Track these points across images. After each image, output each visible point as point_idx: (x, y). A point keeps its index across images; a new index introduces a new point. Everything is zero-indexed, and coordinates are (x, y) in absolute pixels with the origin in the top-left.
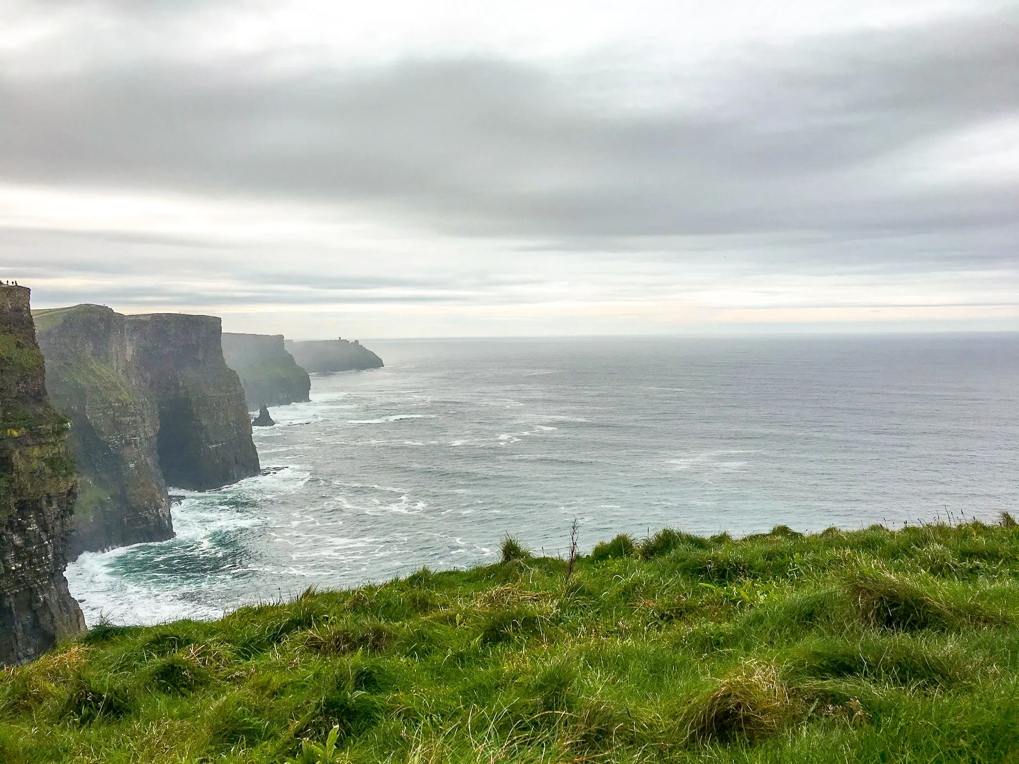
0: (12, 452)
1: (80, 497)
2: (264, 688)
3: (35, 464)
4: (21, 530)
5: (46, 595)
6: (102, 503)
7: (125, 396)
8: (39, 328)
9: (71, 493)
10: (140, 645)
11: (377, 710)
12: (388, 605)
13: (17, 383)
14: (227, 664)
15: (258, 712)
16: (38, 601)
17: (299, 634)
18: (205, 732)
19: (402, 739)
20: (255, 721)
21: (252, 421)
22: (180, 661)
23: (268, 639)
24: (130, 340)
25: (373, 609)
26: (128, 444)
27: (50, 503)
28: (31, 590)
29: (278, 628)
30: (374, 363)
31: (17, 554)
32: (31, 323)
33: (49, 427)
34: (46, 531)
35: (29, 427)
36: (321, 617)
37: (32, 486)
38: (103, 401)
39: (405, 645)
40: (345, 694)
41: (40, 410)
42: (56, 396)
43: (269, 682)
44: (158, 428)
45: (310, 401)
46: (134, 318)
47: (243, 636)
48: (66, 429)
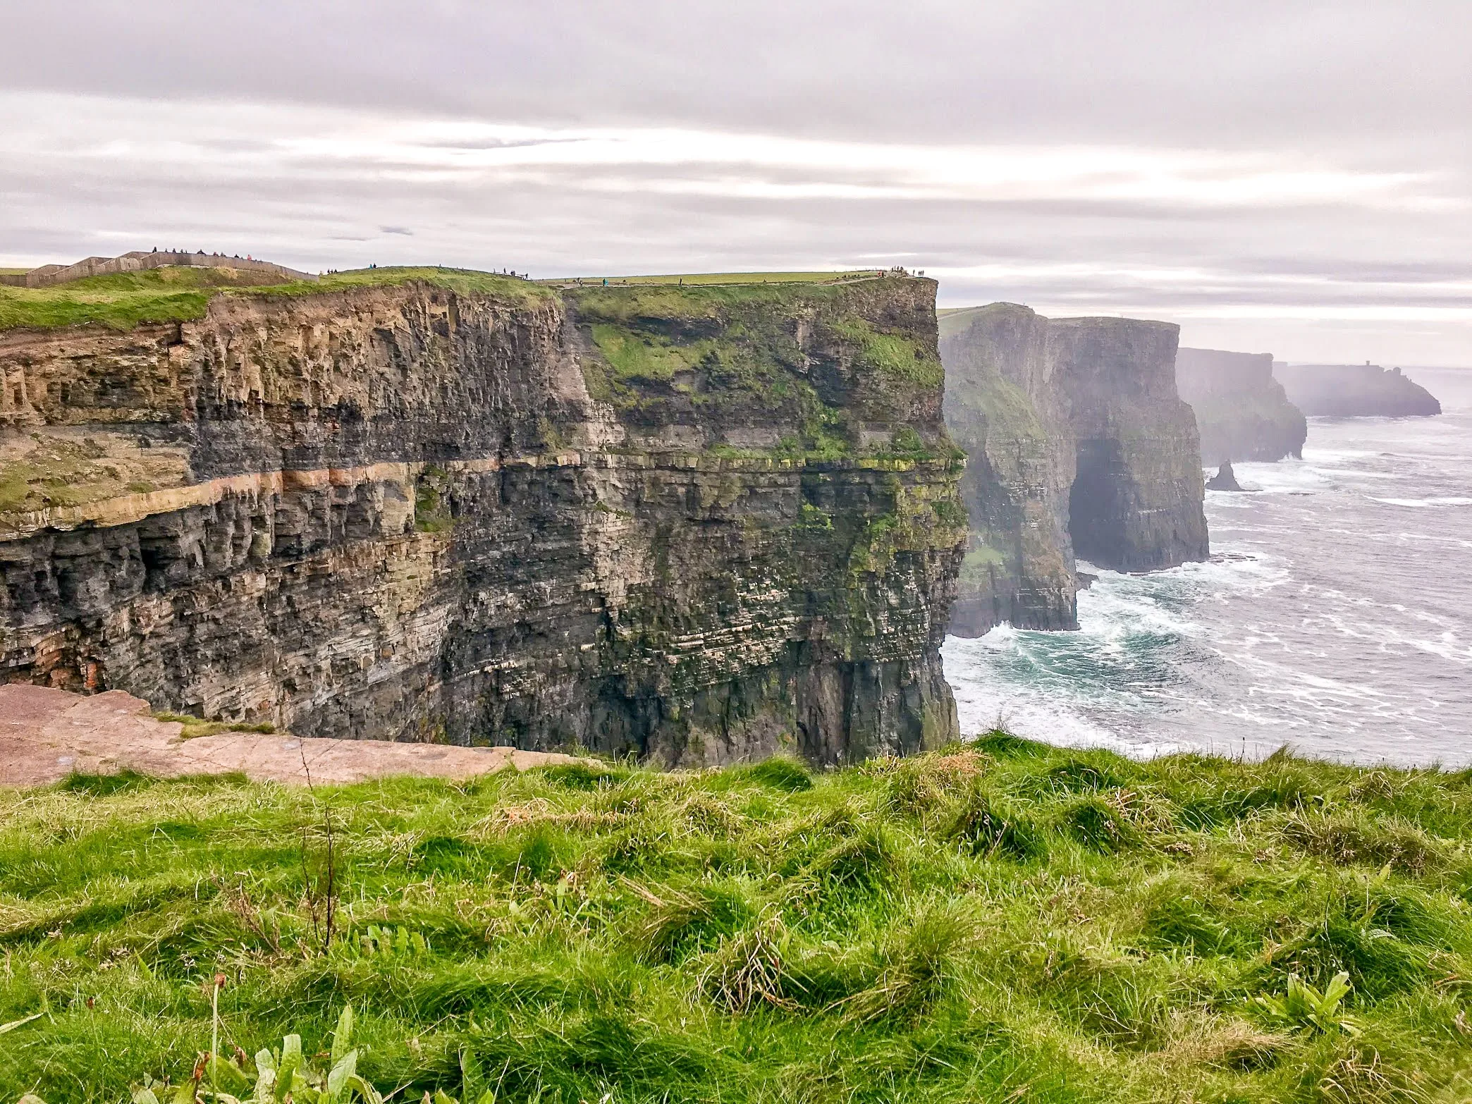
0: (898, 488)
1: (968, 557)
2: (1219, 877)
3: (921, 507)
4: (898, 587)
5: (918, 672)
6: (991, 568)
7: (1035, 431)
8: (943, 333)
9: (958, 550)
10: (1047, 769)
11: (1409, 968)
12: (1429, 807)
13: (912, 403)
14: (1165, 827)
15: (1210, 908)
16: (907, 676)
17: (1275, 814)
18: (1135, 914)
19: (1454, 1027)
20: (1209, 922)
21: (1207, 481)
22: (1101, 806)
23: (1226, 808)
24: (1052, 353)
25: (1401, 806)
26: (1032, 494)
27: (932, 559)
28: (901, 662)
29: (1241, 797)
30: (1427, 406)
31: (892, 615)
32: (935, 326)
33: (942, 462)
34: (925, 593)
35: (919, 461)
36: (1312, 797)
37: (915, 534)
38: (1009, 435)
39: (1458, 879)
40: (1357, 929)
41: (933, 440)
42: (953, 423)
43: (1227, 871)
44: (1073, 477)
45: (1300, 458)
46: (1059, 323)
47: (1188, 794)
48: (960, 467)
